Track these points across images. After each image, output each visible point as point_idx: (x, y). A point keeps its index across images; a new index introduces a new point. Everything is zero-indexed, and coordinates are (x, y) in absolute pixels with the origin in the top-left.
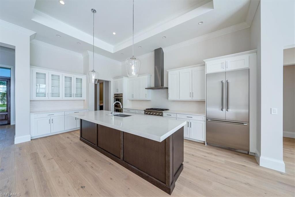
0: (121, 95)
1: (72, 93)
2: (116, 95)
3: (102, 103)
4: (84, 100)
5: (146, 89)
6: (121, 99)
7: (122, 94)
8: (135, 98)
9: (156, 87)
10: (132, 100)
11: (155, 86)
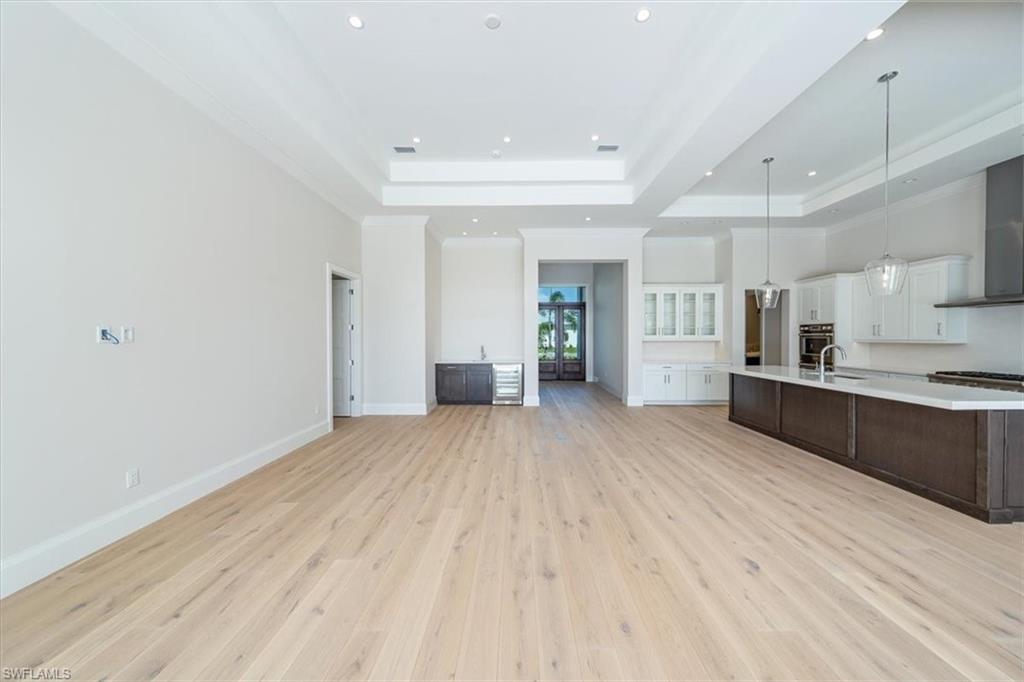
0: (829, 328)
1: (697, 326)
2: (806, 328)
3: (758, 349)
4: (717, 342)
5: (937, 306)
6: (828, 339)
7: (831, 325)
8: (886, 335)
9: (990, 300)
10: (872, 345)
11: (986, 296)
